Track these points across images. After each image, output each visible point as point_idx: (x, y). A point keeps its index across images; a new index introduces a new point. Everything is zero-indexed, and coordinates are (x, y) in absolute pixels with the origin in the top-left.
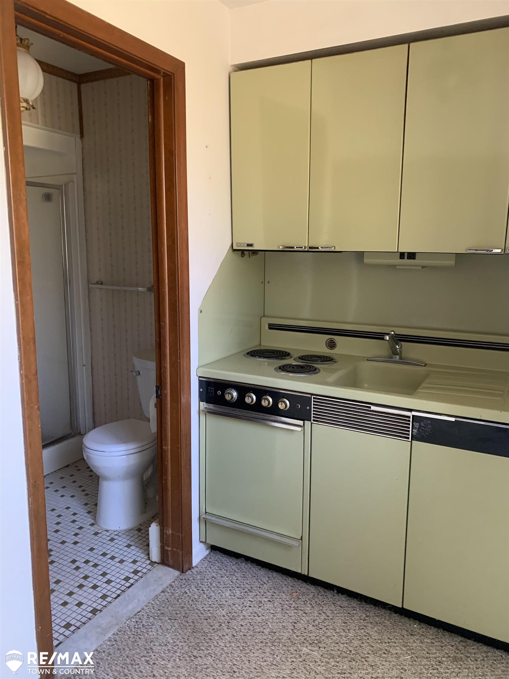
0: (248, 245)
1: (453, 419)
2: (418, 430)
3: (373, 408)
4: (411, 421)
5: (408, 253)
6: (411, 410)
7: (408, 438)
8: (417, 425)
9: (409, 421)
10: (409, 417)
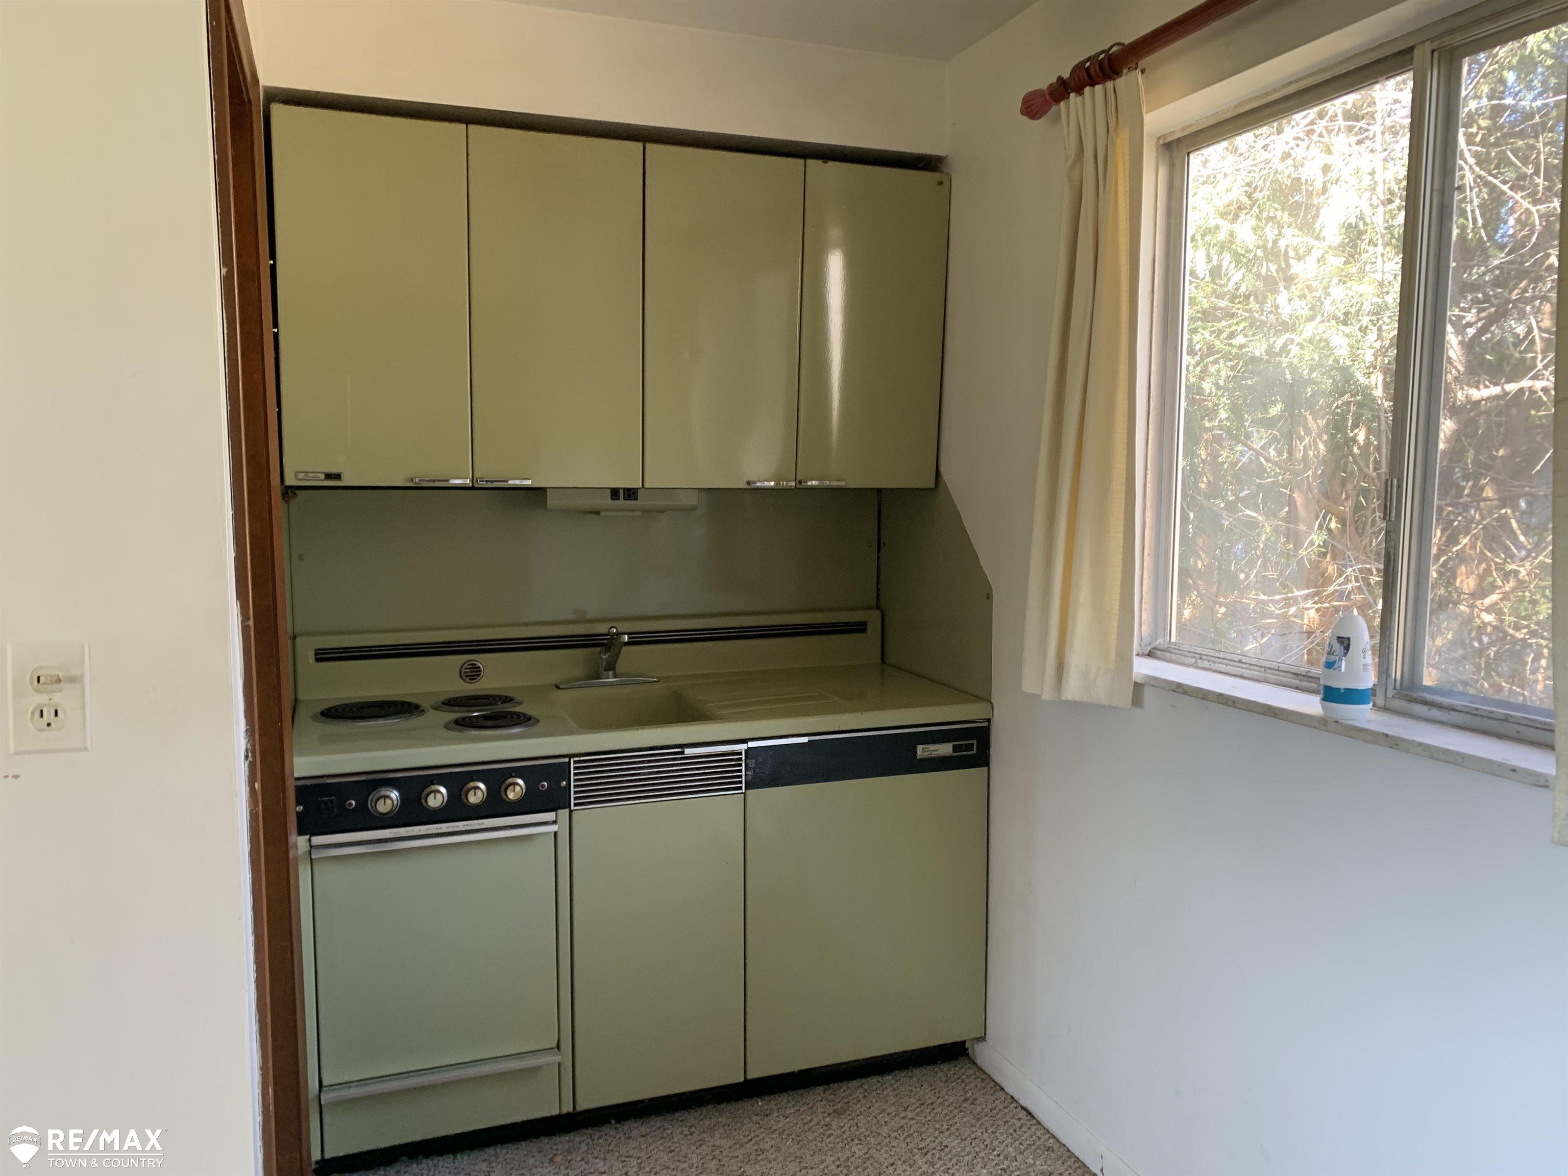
0: (329, 476)
1: (805, 740)
2: (755, 772)
3: (688, 752)
4: (744, 758)
5: (624, 489)
6: (744, 741)
7: (740, 788)
8: (752, 763)
9: (741, 759)
10: (740, 754)
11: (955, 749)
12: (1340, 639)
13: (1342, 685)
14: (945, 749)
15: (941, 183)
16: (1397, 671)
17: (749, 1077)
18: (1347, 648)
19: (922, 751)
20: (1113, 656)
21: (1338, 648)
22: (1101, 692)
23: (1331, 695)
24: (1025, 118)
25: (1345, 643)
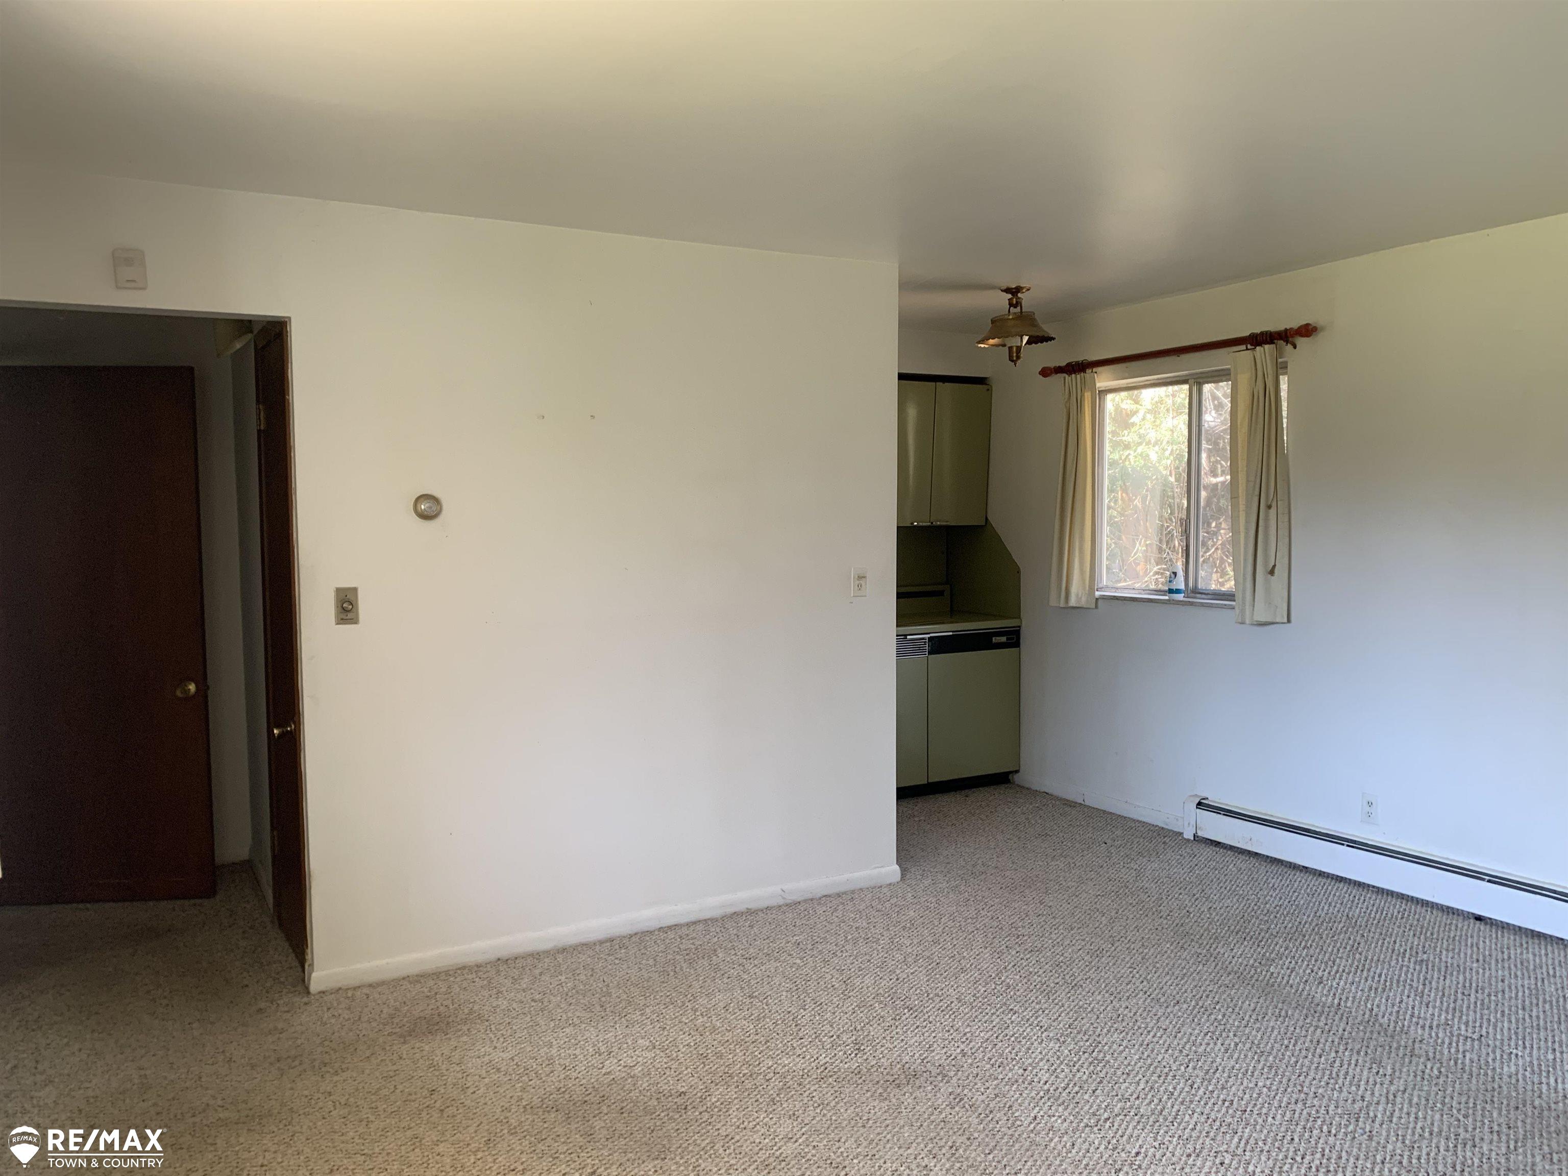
1: (951, 633)
2: (932, 647)
4: (928, 641)
6: (928, 633)
7: (926, 654)
9: (926, 642)
10: (926, 639)
11: (1007, 639)
12: (1173, 573)
13: (1174, 588)
14: (1003, 639)
15: (988, 390)
16: (1191, 584)
17: (930, 781)
18: (1176, 576)
19: (994, 640)
20: (1087, 588)
21: (1173, 576)
22: (1083, 603)
23: (1171, 591)
24: (1041, 377)
25: (1175, 574)
